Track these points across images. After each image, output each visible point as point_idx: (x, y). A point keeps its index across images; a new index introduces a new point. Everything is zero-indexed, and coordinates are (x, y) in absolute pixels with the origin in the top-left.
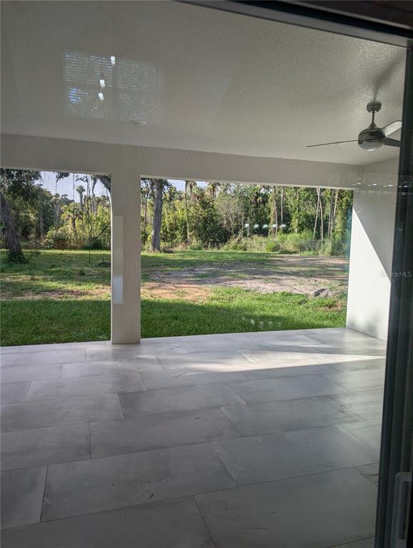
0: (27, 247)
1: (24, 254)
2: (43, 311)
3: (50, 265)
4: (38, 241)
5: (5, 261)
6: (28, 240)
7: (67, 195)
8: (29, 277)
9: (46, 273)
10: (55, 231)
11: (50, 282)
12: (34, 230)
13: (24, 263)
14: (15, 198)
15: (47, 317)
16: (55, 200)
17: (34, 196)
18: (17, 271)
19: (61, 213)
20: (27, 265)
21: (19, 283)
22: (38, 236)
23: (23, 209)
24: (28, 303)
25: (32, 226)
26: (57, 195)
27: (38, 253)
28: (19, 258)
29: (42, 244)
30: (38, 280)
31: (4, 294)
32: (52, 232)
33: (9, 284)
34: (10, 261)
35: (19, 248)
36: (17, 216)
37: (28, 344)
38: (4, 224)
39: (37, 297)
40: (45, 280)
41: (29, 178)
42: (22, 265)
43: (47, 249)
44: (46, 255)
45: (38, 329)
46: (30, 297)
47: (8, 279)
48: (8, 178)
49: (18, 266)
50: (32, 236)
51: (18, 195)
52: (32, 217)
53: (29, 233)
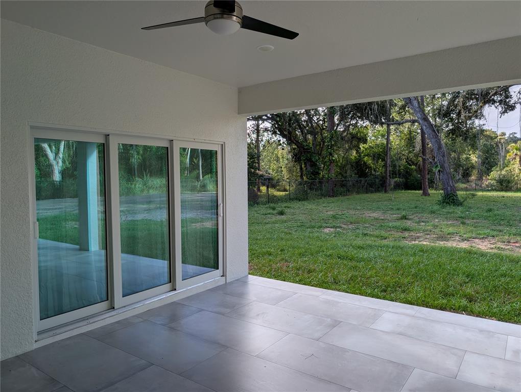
1: (459, 196)
3: (486, 208)
4: (479, 183)
5: (438, 203)
6: (468, 181)
7: (515, 133)
8: (460, 220)
10: (499, 172)
12: (475, 172)
13: (458, 206)
15: (464, 273)
16: (501, 139)
17: (475, 136)
19: (508, 152)
20: (460, 208)
22: (480, 178)
23: (463, 151)
25: (473, 167)
26: (504, 134)
28: (453, 199)
29: (483, 185)
30: (469, 225)
31: (427, 236)
32: (495, 174)
34: (443, 202)
35: (454, 190)
36: (458, 159)
38: (439, 166)
39: (462, 245)
42: (456, 207)
43: (488, 191)
44: (484, 197)
46: (454, 243)
49: (450, 209)
50: (473, 178)
51: (457, 136)
52: (474, 158)
53: (470, 176)
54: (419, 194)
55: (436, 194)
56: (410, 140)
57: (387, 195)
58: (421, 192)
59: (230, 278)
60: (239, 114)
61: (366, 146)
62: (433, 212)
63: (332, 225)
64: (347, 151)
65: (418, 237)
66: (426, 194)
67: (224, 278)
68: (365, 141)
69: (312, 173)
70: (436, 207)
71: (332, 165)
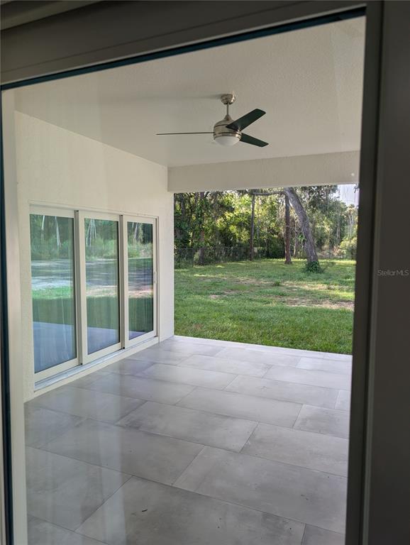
0: (322, 258)
1: (321, 264)
2: (343, 322)
3: (344, 275)
4: (332, 252)
5: (304, 271)
6: (322, 250)
8: (326, 286)
9: (342, 283)
10: (348, 242)
11: (345, 293)
12: (328, 241)
13: (320, 273)
14: (313, 211)
16: (350, 211)
17: (331, 209)
18: (314, 280)
20: (323, 275)
21: (316, 292)
22: (332, 247)
23: (320, 222)
24: (327, 311)
25: (326, 237)
26: (352, 206)
27: (333, 263)
28: (316, 267)
29: (335, 254)
30: (334, 289)
31: (304, 301)
32: (345, 243)
33: (308, 292)
34: (308, 270)
35: (316, 258)
36: (314, 229)
37: (331, 352)
38: (303, 236)
39: (335, 307)
40: (341, 290)
41: (328, 192)
42: (319, 274)
43: (340, 259)
44: (340, 265)
45: (340, 338)
46: (327, 306)
47: (306, 287)
48: (309, 194)
49: (314, 275)
50: (326, 246)
51: (317, 208)
52: (327, 229)
53: (323, 244)
54: (282, 262)
55: (299, 262)
56: (273, 210)
57: (253, 263)
58: (284, 260)
59: (162, 338)
60: (168, 191)
61: (232, 215)
62: (300, 279)
63: (216, 292)
64: (213, 219)
65: (296, 302)
66: (288, 262)
67: (157, 338)
68: (232, 210)
69: (182, 241)
70: (302, 275)
71: (202, 233)
